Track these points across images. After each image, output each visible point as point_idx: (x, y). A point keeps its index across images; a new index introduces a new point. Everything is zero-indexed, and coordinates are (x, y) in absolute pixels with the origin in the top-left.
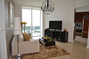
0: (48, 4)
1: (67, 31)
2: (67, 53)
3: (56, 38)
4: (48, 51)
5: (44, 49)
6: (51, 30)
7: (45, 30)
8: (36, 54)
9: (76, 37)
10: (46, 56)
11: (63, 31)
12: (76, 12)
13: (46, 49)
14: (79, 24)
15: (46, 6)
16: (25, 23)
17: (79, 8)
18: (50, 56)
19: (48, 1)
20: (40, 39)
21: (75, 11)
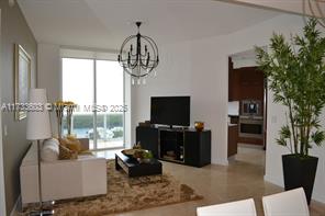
0: (139, 44)
1: (206, 128)
2: (193, 196)
3: (171, 153)
4: (136, 191)
5: (127, 185)
6: (157, 126)
7: (137, 128)
8: (98, 201)
9: (239, 148)
10: (128, 205)
11: (194, 130)
12: (235, 67)
13: (131, 186)
14: (252, 107)
15: (135, 52)
16: (71, 106)
17: (243, 56)
18: (139, 206)
19: (139, 36)
20: (117, 157)
21: (231, 64)
